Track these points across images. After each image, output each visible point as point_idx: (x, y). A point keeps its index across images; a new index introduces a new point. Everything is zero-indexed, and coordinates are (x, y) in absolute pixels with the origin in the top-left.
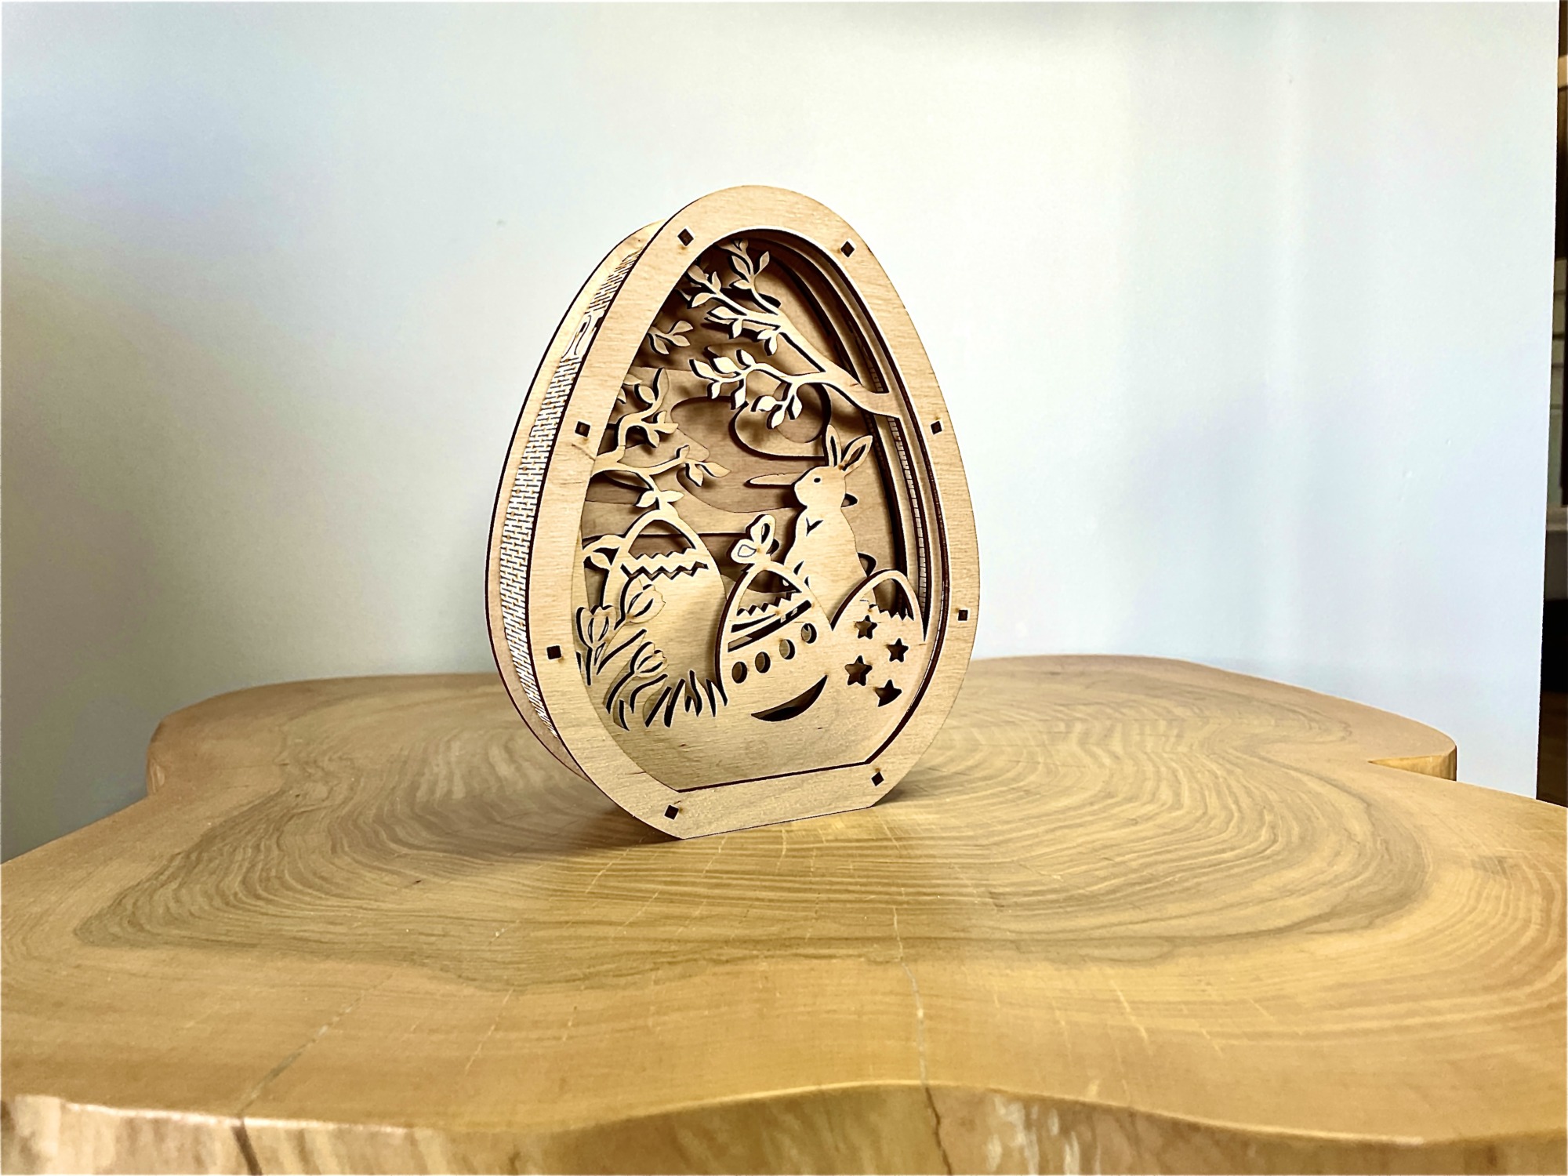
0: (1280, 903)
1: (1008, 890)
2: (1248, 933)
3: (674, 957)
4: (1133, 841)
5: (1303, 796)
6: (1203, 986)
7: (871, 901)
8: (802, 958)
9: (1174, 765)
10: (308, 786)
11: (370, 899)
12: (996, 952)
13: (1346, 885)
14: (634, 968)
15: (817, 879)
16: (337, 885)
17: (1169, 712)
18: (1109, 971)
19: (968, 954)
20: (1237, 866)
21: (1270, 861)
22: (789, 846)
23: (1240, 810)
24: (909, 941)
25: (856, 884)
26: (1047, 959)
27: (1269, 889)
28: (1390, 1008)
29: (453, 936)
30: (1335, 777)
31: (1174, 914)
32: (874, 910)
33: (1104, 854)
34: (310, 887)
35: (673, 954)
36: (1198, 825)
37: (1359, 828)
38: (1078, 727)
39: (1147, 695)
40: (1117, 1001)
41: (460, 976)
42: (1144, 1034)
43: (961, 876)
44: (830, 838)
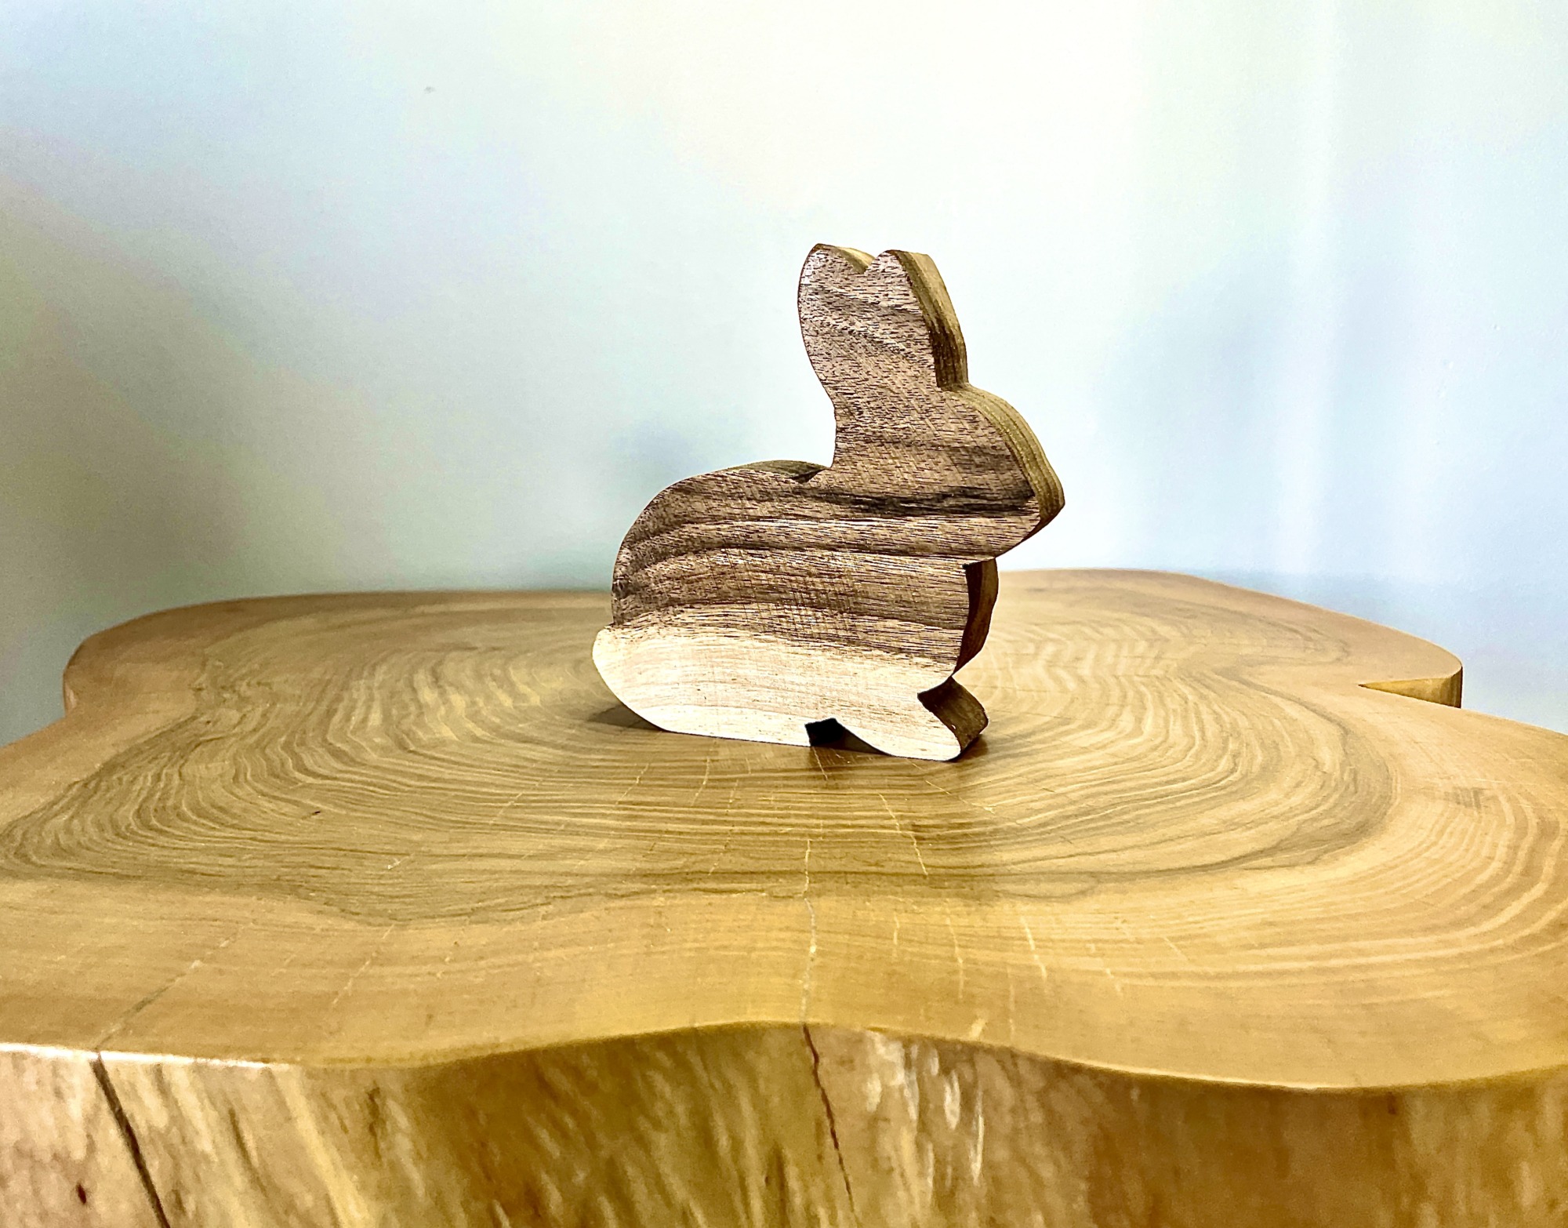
0: (1222, 837)
1: (931, 822)
2: (1179, 869)
3: (568, 891)
4: (1078, 771)
5: (1276, 721)
6: (1118, 924)
7: (786, 834)
8: (701, 893)
9: (1143, 689)
10: (222, 710)
11: (265, 831)
12: (906, 888)
13: (1301, 818)
14: (525, 903)
15: (734, 811)
16: (234, 816)
17: (1153, 631)
18: (1022, 907)
19: (876, 888)
20: (1186, 797)
21: (1223, 792)
22: (711, 777)
23: (1203, 738)
24: (817, 875)
25: (774, 816)
26: (957, 895)
27: (1216, 822)
28: (1315, 948)
29: (343, 869)
30: (1315, 701)
31: (1106, 848)
32: (787, 843)
33: (1046, 784)
34: (205, 818)
35: (569, 888)
36: (1155, 753)
37: (1329, 756)
38: (1050, 649)
39: (1132, 613)
40: (1025, 939)
41: (343, 911)
42: (1044, 973)
43: (887, 807)
44: (758, 767)
